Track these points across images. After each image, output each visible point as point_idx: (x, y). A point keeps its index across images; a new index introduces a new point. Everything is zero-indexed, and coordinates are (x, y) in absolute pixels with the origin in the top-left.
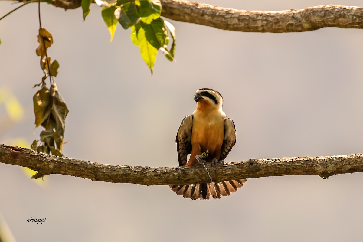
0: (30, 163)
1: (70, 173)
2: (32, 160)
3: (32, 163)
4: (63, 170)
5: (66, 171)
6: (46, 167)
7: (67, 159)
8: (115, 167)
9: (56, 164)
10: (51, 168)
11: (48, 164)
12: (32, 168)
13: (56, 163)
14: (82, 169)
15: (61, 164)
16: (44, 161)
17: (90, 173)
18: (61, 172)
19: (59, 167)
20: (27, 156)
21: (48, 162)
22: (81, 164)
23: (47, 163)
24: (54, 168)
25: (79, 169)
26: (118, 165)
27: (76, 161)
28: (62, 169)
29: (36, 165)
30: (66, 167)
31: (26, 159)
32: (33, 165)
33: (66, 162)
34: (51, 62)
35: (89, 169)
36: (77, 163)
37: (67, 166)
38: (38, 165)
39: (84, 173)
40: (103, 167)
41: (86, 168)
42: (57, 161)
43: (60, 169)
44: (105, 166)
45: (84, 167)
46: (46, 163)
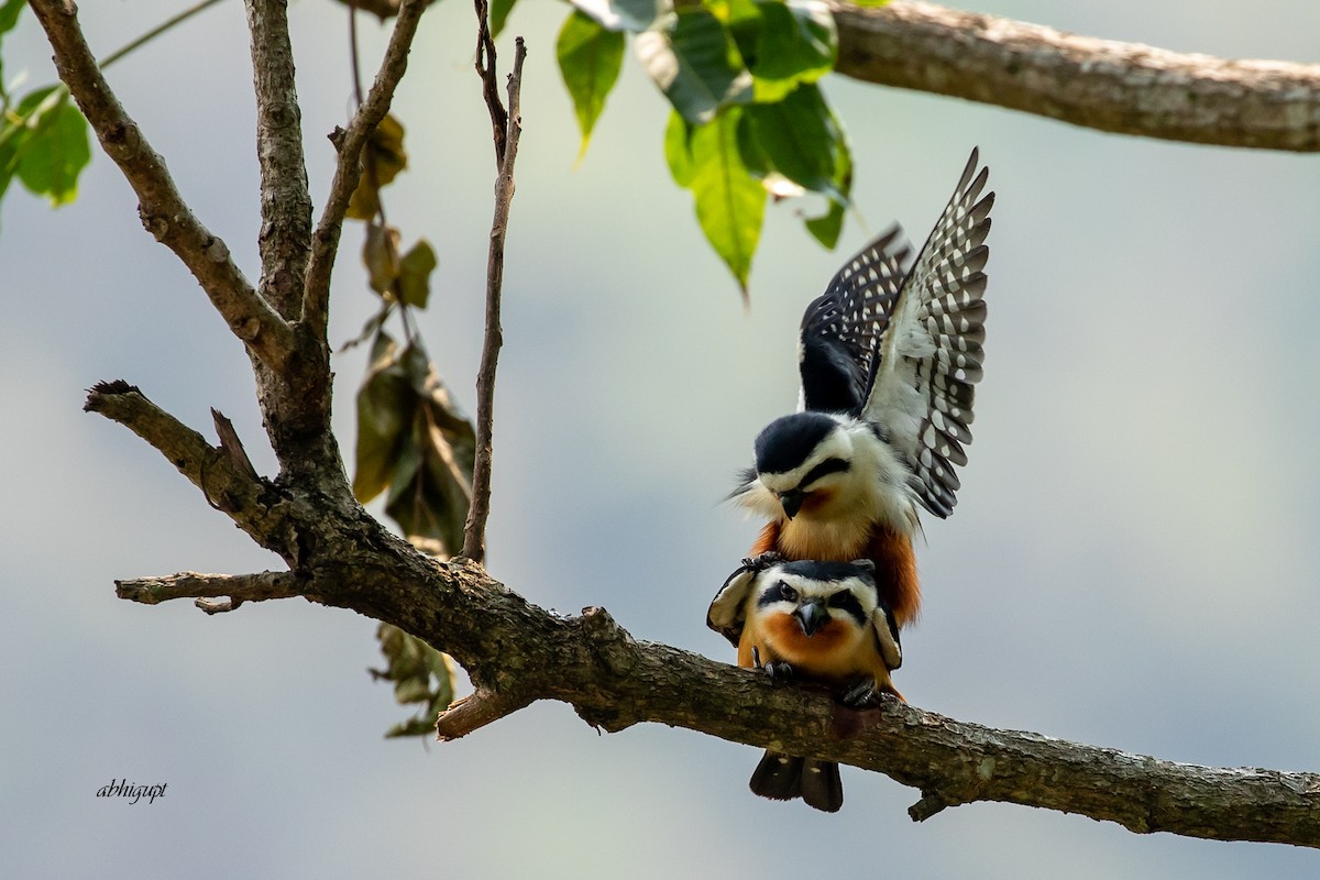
0: (901, 755)
1: (1050, 797)
2: (911, 746)
3: (911, 757)
4: (1027, 788)
5: (1038, 792)
6: (966, 773)
7: (1039, 739)
8: (1225, 775)
9: (1001, 763)
10: (981, 777)
11: (973, 764)
12: (906, 779)
13: (1002, 759)
14: (1098, 784)
15: (1022, 762)
16: (959, 747)
17: (1127, 798)
18: (1017, 794)
19: (1014, 773)
20: (893, 730)
21: (972, 753)
22: (1097, 761)
23: (970, 759)
24: (996, 778)
25: (1090, 782)
26: (1230, 769)
27: (1074, 749)
28: (1026, 782)
29: (925, 766)
30: (1038, 777)
31: (890, 742)
32: (913, 765)
33: (1038, 756)
34: (403, 247)
35: (1125, 785)
36: (1080, 758)
37: (1044, 773)
38: (934, 766)
39: (1106, 798)
40: (1179, 775)
41: (1117, 780)
42: (1005, 750)
43: (1015, 783)
44: (1186, 773)
45: (1106, 775)
46: (964, 758)
